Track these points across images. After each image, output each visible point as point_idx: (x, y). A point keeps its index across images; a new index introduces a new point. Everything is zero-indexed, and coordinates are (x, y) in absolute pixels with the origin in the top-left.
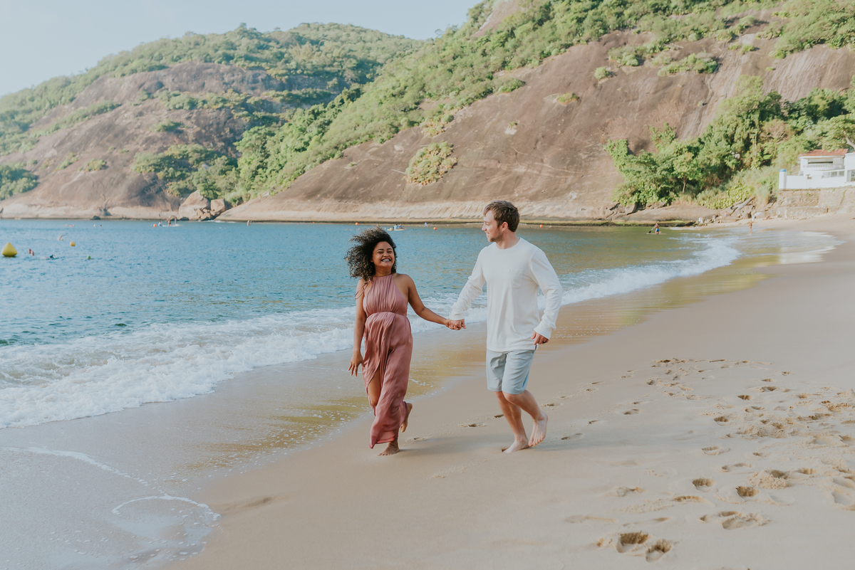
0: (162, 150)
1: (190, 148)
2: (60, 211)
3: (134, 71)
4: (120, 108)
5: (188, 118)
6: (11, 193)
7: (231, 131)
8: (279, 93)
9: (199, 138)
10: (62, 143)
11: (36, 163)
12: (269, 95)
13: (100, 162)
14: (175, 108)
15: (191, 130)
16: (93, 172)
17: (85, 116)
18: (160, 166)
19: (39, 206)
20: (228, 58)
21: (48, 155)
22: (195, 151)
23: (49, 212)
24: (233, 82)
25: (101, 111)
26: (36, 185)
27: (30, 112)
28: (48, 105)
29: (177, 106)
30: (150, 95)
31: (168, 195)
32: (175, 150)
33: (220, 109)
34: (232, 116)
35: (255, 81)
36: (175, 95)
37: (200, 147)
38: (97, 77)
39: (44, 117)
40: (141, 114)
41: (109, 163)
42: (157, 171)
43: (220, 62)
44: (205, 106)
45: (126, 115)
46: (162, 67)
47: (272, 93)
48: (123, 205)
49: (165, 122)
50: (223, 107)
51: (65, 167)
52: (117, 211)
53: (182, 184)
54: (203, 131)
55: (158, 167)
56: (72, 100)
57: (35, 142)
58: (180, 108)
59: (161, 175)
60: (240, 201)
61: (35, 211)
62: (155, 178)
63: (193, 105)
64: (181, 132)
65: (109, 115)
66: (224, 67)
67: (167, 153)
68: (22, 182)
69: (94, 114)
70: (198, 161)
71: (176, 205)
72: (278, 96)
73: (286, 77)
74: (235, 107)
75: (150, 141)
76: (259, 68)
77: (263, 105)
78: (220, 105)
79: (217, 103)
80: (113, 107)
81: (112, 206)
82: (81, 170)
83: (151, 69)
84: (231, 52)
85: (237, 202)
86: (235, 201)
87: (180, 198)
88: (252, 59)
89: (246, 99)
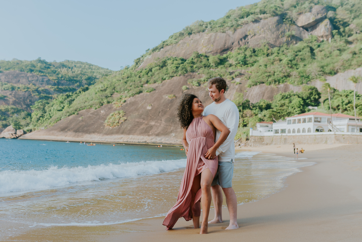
1: (10, 107)
5: (11, 94)
7: (30, 101)
8: (53, 87)
9: (14, 103)
12: (48, 87)
14: (4, 89)
15: (11, 100)
20: (31, 71)
22: (12, 108)
24: (33, 80)
29: (6, 89)
32: (2, 107)
33: (26, 92)
34: (31, 95)
35: (43, 81)
36: (5, 84)
37: (14, 107)
43: (28, 72)
44: (19, 90)
47: (50, 86)
50: (27, 91)
53: (4, 122)
54: (17, 100)
58: (7, 90)
60: (31, 131)
63: (13, 89)
64: (6, 100)
66: (29, 74)
70: (13, 113)
72: (53, 88)
73: (57, 81)
74: (33, 91)
76: (45, 76)
77: (46, 91)
78: (26, 90)
79: (24, 89)
84: (33, 68)
85: (29, 131)
86: (28, 131)
87: (3, 129)
88: (42, 72)
89: (38, 88)
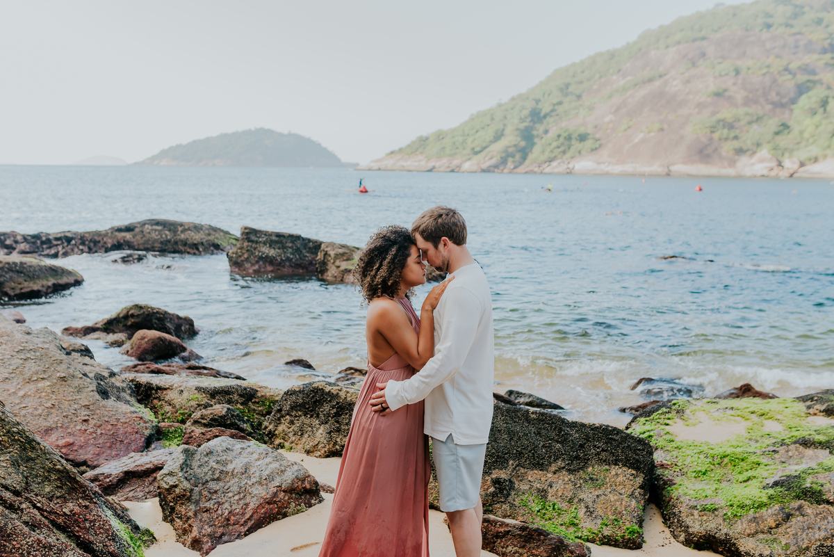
0: (714, 113)
1: (741, 111)
2: (628, 168)
3: (679, 43)
4: (667, 77)
5: (734, 84)
6: (580, 152)
7: (778, 94)
8: (822, 56)
9: (747, 102)
10: (618, 109)
11: (596, 127)
12: (810, 59)
13: (657, 126)
14: (721, 76)
15: (739, 95)
16: (652, 134)
17: (636, 85)
18: (714, 127)
19: (606, 164)
20: (769, 26)
21: (607, 119)
22: (747, 114)
23: (618, 169)
24: (774, 48)
25: (651, 80)
26: (600, 146)
27: (581, 82)
28: (597, 76)
29: (723, 73)
30: (694, 64)
31: (724, 154)
32: (726, 113)
33: (764, 74)
34: (775, 81)
35: (796, 47)
36: (720, 63)
37: (750, 110)
38: (640, 50)
39: (595, 87)
40: (688, 81)
41: (665, 126)
42: (712, 132)
43: (761, 30)
44: (750, 72)
45: (674, 83)
46: (704, 38)
47: (815, 56)
48: (684, 163)
49: (712, 87)
50: (767, 72)
51: (625, 130)
52: (679, 168)
53: (736, 144)
54: (751, 96)
55: (713, 129)
56: (619, 71)
57: (591, 108)
58: (727, 74)
59: (716, 136)
61: (604, 168)
62: (711, 139)
63: (737, 72)
64: (730, 97)
65: (657, 83)
66: (765, 35)
67: (720, 116)
68: (589, 144)
69: (644, 83)
70: (750, 123)
71: (732, 163)
72: (820, 59)
73: (829, 41)
74: (779, 73)
75: (701, 106)
76: (799, 33)
77: (805, 69)
78: (765, 71)
79: (760, 69)
80: (661, 76)
81: (674, 164)
82: (641, 132)
83: (694, 40)
84: (769, 21)
85: (813, 161)
86: (810, 160)
87: (736, 157)
88: (791, 26)
89: (789, 64)
